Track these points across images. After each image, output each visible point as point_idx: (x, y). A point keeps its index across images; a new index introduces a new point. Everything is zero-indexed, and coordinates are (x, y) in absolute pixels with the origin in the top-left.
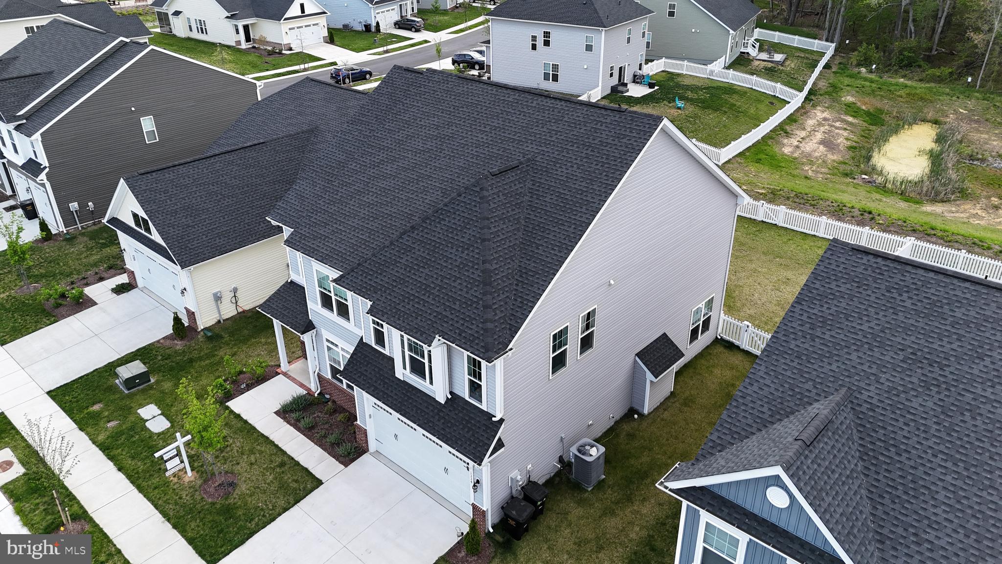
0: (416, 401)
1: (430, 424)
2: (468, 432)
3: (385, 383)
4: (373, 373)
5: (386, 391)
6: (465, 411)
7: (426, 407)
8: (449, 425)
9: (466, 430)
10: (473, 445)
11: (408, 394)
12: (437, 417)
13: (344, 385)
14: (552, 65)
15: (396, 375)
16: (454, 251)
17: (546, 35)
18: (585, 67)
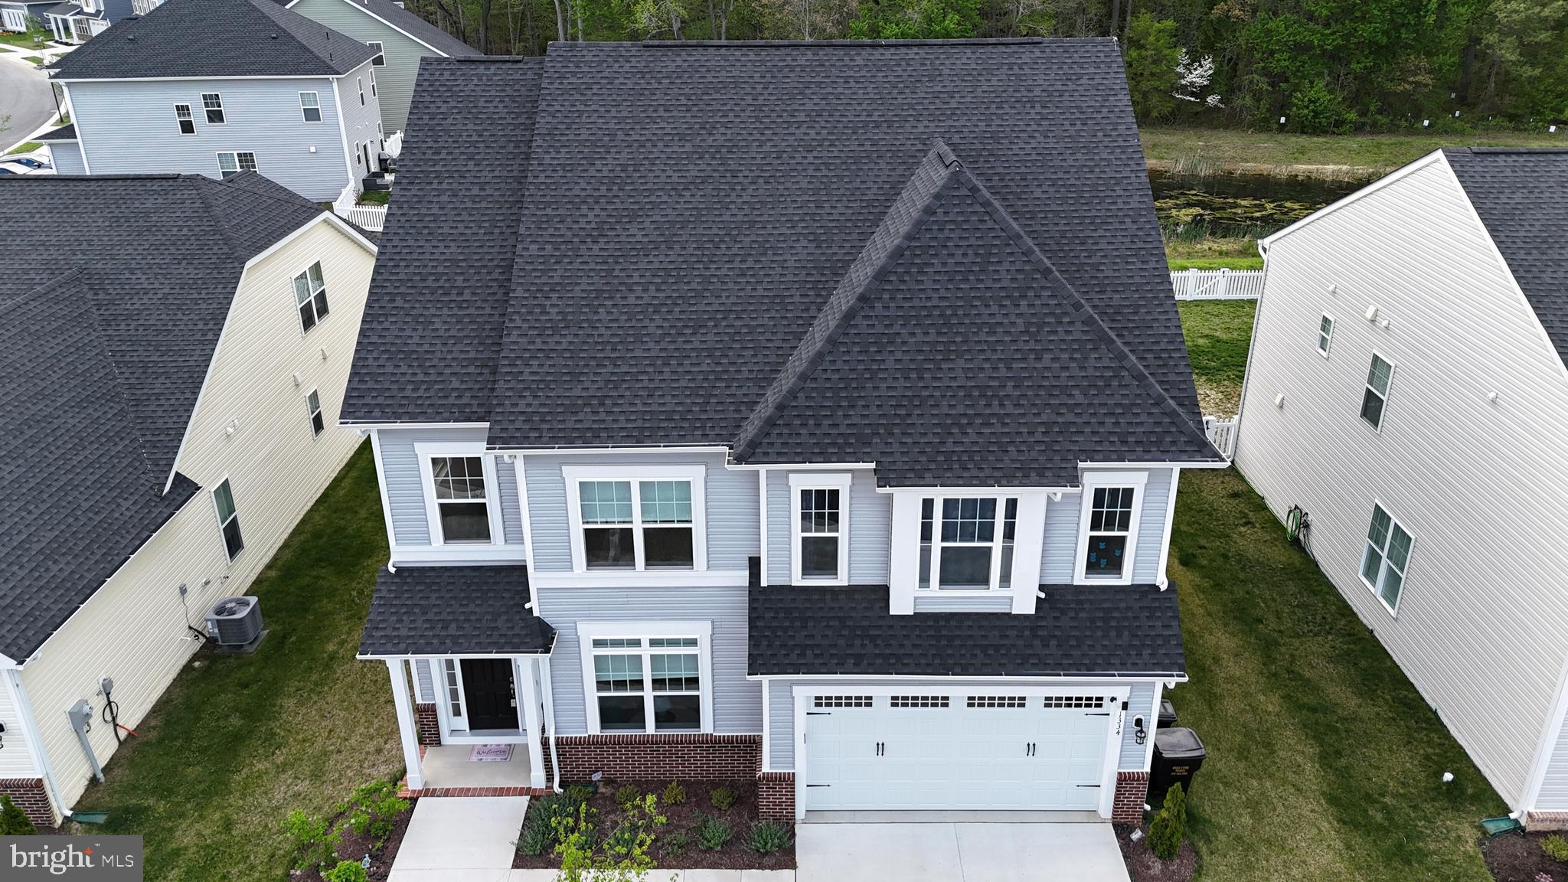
0: (971, 636)
1: (1031, 661)
2: (1119, 636)
3: (873, 639)
4: (830, 633)
5: (888, 651)
6: (1087, 606)
7: (1001, 636)
8: (1073, 642)
9: (1113, 633)
10: (1146, 652)
11: (943, 633)
12: (1037, 643)
13: (650, 727)
14: (239, 155)
15: (892, 613)
16: (994, 309)
17: (211, 100)
18: (313, 149)
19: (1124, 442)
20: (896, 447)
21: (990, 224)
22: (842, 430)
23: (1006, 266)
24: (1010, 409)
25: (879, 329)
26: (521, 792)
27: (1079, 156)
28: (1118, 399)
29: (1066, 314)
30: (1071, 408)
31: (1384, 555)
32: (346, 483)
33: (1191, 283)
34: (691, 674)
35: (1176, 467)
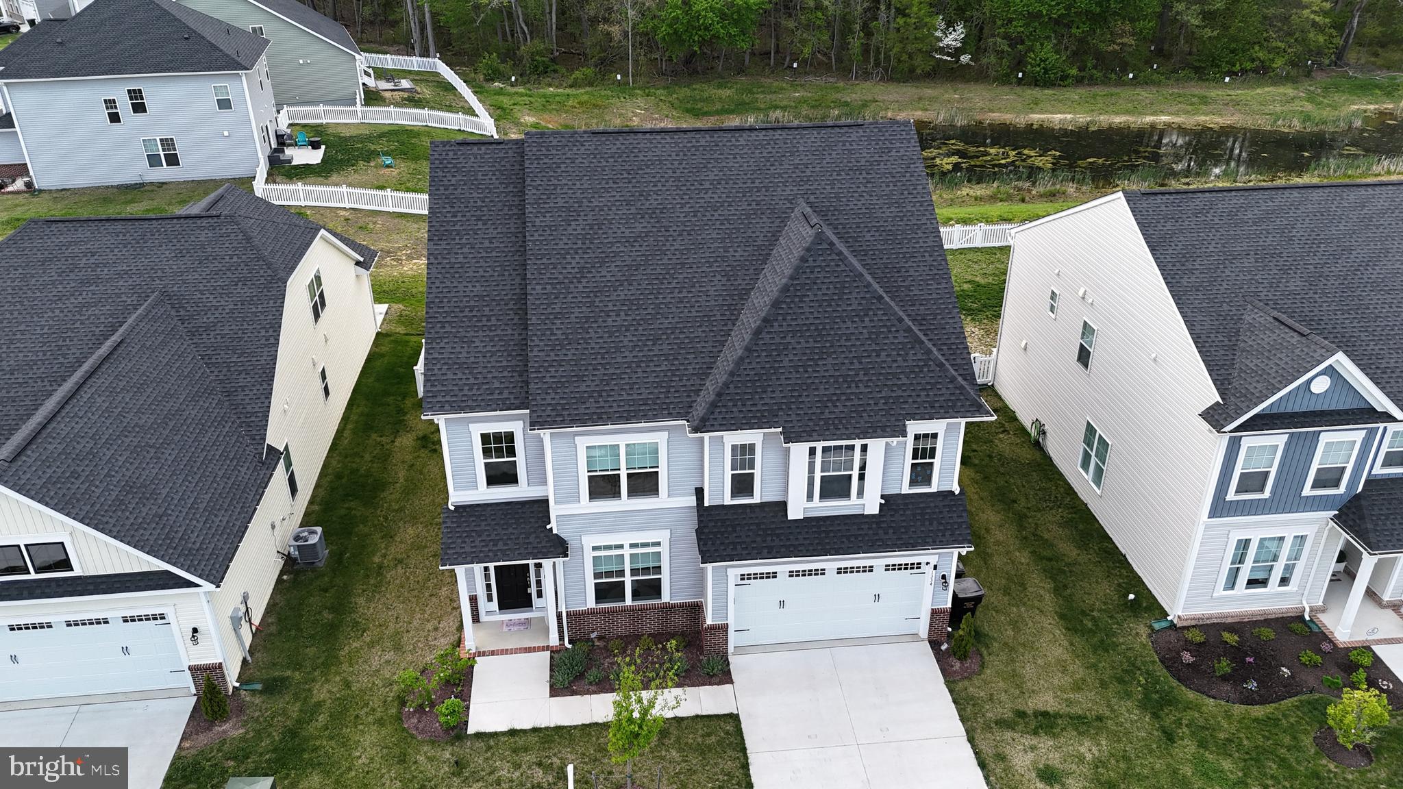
0: (839, 530)
1: (878, 544)
2: (931, 524)
3: (778, 536)
4: (751, 534)
5: (788, 543)
6: (910, 507)
7: (858, 529)
8: (903, 530)
9: (927, 523)
10: (948, 533)
11: (823, 529)
12: (881, 532)
13: (629, 601)
14: (161, 140)
15: (789, 518)
16: (849, 324)
17: (135, 95)
18: (226, 134)
19: (933, 407)
20: (794, 417)
21: (843, 267)
22: (759, 407)
23: (854, 295)
24: (862, 389)
25: (778, 340)
26: (544, 649)
27: (893, 209)
28: (928, 379)
29: (893, 325)
30: (899, 386)
31: (1093, 454)
32: (347, 433)
33: (956, 237)
34: (656, 564)
35: (963, 421)
